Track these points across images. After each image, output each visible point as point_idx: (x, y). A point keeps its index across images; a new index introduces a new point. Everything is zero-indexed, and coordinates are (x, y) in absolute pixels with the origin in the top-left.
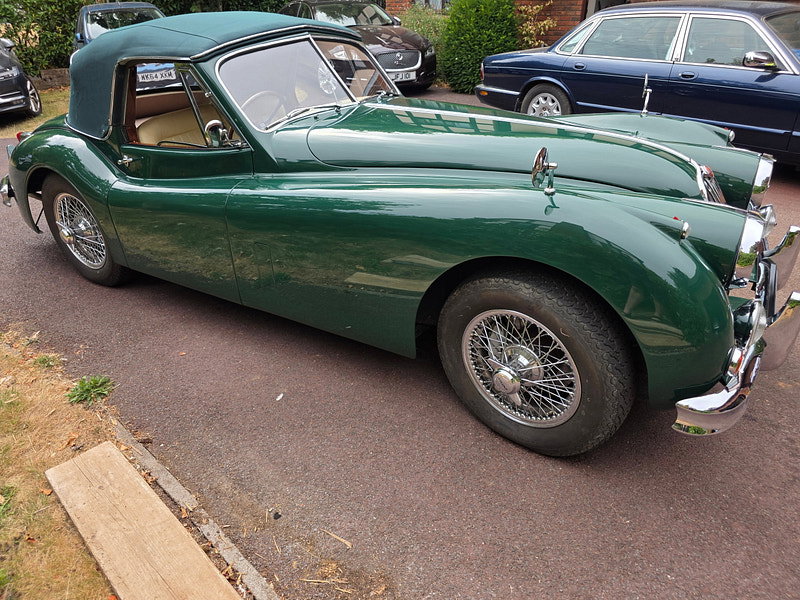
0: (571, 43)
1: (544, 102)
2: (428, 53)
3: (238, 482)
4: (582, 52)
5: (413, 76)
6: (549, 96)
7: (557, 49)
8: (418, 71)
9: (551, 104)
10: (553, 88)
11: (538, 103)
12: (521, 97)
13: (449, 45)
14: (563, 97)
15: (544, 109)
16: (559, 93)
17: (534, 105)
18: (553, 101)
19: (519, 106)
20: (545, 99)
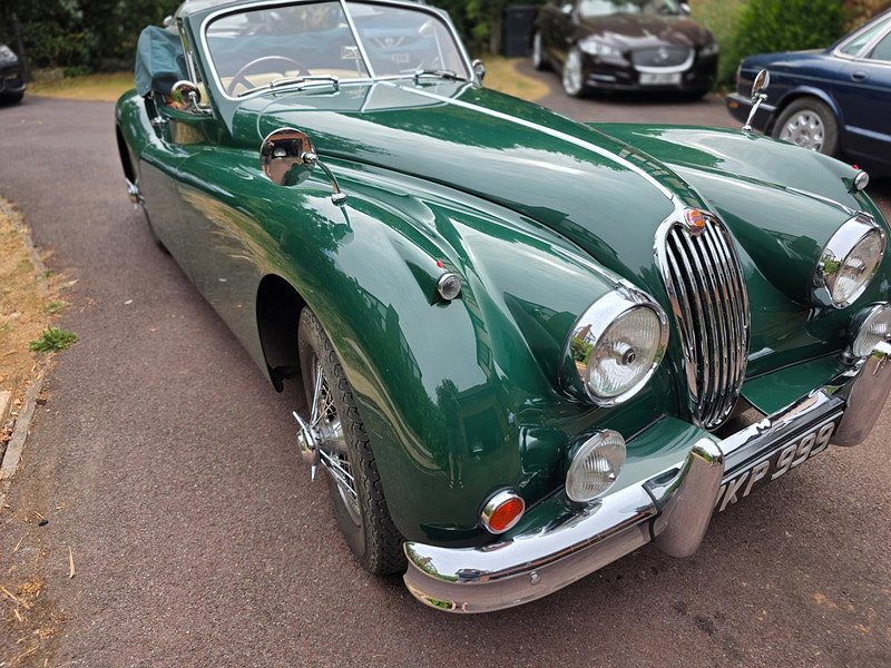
0: (856, 44)
1: (803, 122)
2: (707, 52)
3: (60, 468)
4: (870, 55)
5: (676, 80)
6: (812, 114)
7: (836, 52)
8: (684, 74)
9: (812, 126)
10: (819, 105)
11: (797, 124)
12: (777, 113)
13: (737, 42)
14: (830, 118)
15: (804, 132)
16: (826, 112)
17: (791, 127)
18: (817, 123)
19: (771, 126)
20: (807, 118)
